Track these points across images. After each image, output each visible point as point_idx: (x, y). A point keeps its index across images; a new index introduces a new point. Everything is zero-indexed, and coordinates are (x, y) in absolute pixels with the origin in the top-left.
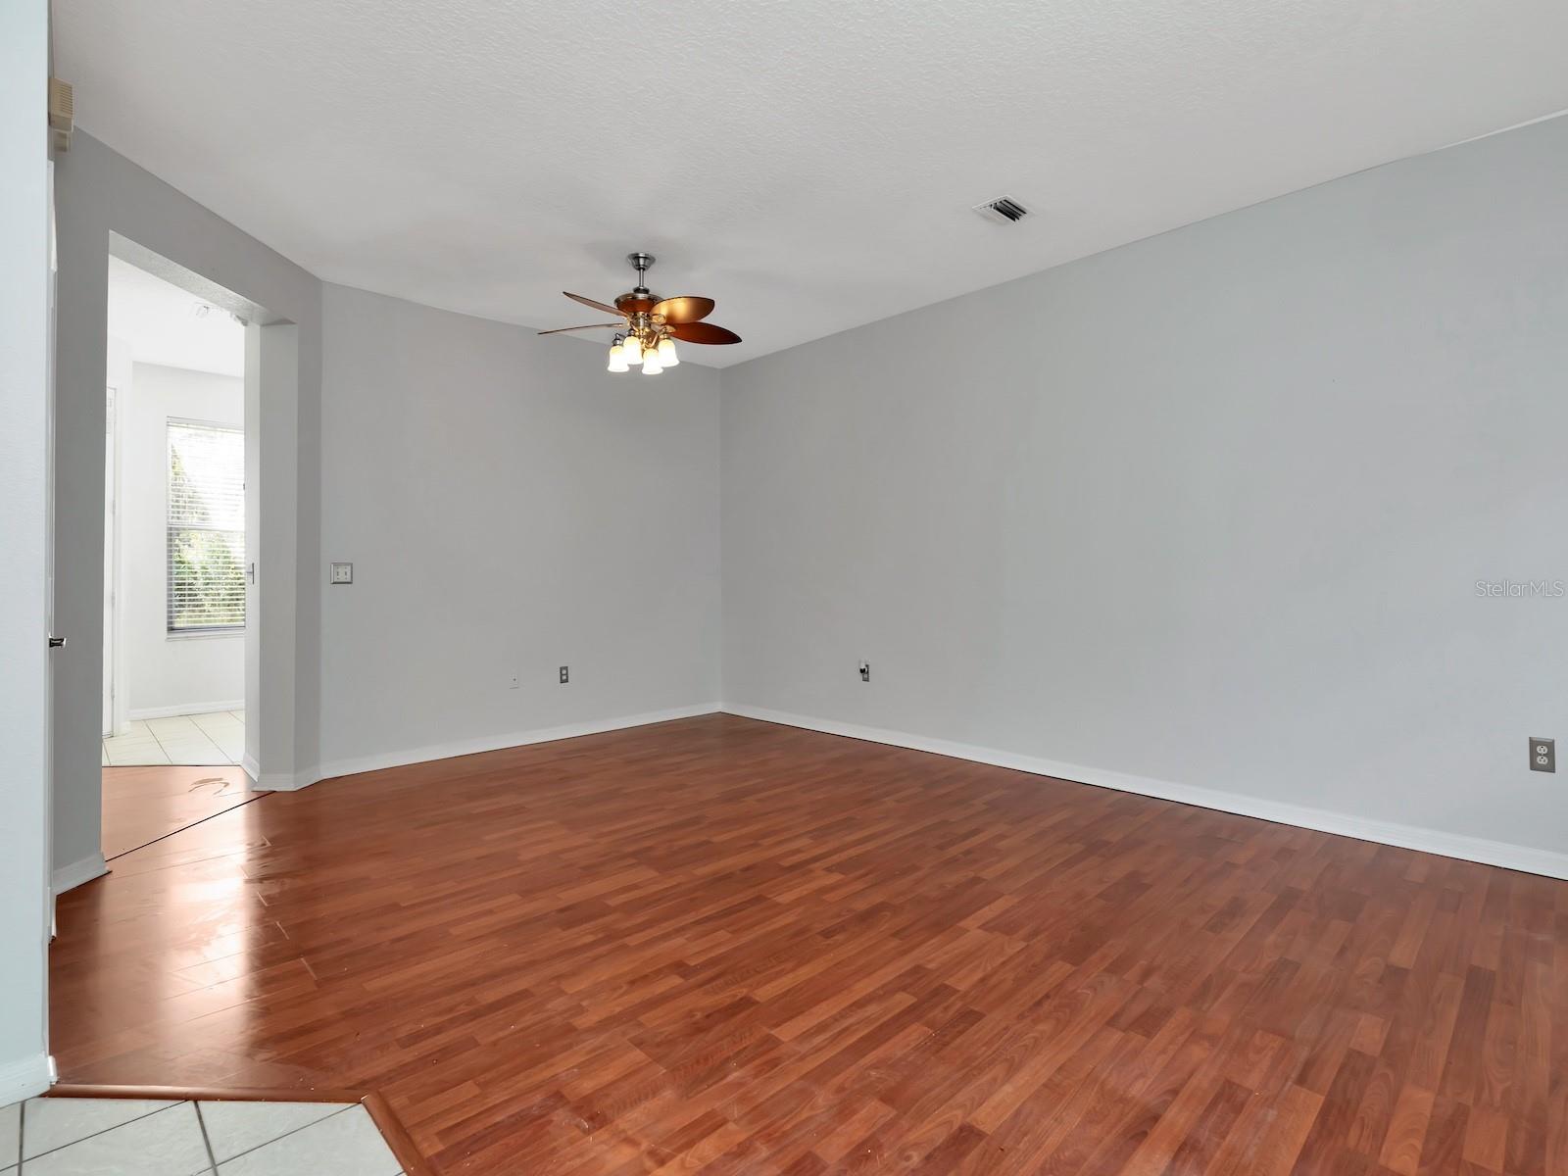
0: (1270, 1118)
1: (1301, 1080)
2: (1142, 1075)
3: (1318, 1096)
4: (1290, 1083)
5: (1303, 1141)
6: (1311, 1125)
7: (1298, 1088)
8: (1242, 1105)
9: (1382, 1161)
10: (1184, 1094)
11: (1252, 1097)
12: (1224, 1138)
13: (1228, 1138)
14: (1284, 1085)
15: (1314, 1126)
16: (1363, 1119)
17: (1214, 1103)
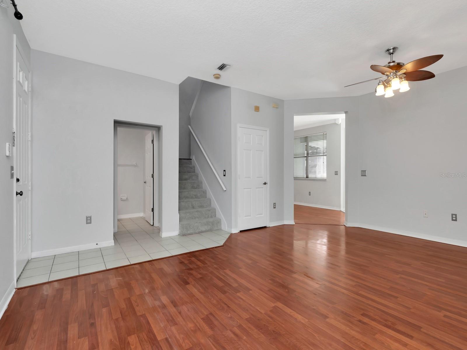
0: (161, 324)
1: (167, 339)
2: (188, 310)
3: (160, 339)
4: (168, 336)
5: (151, 325)
6: (154, 330)
7: (165, 337)
8: (168, 322)
9: (136, 335)
10: (178, 314)
11: (169, 325)
12: (163, 313)
13: (162, 314)
14: (168, 334)
15: (153, 330)
16: (147, 342)
17: (172, 317)
